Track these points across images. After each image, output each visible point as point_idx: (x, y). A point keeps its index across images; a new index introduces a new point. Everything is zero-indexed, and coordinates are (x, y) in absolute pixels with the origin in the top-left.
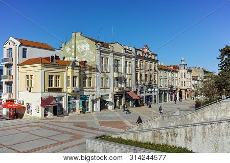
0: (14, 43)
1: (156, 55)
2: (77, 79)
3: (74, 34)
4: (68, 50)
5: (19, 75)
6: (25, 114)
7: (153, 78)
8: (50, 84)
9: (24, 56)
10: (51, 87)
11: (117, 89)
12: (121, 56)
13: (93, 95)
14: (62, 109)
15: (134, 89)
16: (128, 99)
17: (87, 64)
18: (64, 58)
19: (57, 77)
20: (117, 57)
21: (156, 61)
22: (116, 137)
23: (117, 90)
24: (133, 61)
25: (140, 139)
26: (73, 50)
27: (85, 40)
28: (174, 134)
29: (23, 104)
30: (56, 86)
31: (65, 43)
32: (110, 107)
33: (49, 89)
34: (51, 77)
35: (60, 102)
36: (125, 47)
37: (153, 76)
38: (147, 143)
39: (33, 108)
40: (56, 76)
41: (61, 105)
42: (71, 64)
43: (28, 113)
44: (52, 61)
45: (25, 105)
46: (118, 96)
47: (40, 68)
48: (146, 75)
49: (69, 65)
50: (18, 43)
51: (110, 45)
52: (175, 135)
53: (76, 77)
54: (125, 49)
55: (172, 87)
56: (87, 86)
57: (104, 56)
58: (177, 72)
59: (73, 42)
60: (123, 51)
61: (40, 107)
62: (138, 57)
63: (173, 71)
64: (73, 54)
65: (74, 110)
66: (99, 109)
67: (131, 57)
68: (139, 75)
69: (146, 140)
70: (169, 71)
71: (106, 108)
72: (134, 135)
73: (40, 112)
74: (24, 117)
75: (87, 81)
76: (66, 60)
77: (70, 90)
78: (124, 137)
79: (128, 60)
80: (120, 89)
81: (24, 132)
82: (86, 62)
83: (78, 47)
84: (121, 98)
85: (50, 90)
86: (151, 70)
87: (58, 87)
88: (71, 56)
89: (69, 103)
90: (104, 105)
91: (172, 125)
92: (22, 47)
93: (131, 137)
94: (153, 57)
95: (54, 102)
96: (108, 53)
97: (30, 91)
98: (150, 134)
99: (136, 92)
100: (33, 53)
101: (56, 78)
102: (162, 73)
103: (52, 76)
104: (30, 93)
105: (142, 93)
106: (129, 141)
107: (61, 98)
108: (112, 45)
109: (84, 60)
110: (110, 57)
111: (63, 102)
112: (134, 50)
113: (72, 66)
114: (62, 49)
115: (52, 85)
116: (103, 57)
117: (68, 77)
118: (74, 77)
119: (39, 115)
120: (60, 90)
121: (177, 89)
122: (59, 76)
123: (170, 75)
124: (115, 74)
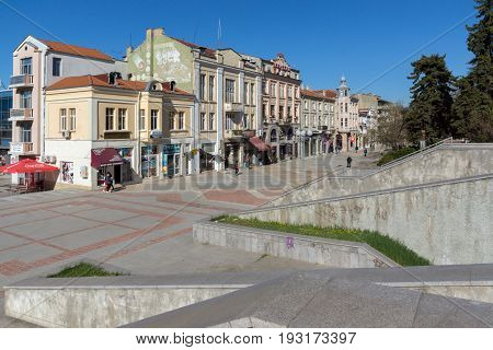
0: (36, 48)
1: (298, 72)
2: (159, 116)
3: (149, 32)
4: (138, 61)
5: (47, 108)
6: (58, 181)
7: (292, 114)
8: (108, 124)
9: (56, 72)
10: (109, 131)
11: (231, 132)
12: (237, 72)
13: (187, 145)
14: (130, 171)
15: (259, 133)
16: (250, 150)
17: (175, 87)
18: (130, 76)
19: (122, 111)
20: (229, 75)
21: (298, 83)
22: (248, 217)
23: (230, 135)
24: (257, 81)
25: (293, 220)
26: (149, 61)
27: (171, 44)
28: (356, 208)
29: (54, 163)
30: (120, 128)
31: (133, 49)
32: (218, 166)
33: (106, 134)
34: (109, 111)
35: (126, 158)
36: (244, 57)
37: (292, 109)
38: (306, 226)
39: (75, 169)
40: (120, 110)
41: (128, 163)
42: (147, 88)
43: (65, 179)
44: (112, 81)
45: (58, 165)
46: (231, 146)
47: (90, 94)
48: (281, 108)
49: (143, 90)
50: (43, 47)
51: (218, 52)
52: (358, 209)
53: (156, 111)
54: (244, 61)
55: (325, 128)
56: (175, 128)
57: (207, 72)
58: (333, 102)
59: (149, 47)
60: (240, 65)
61: (90, 168)
62: (267, 74)
63: (327, 101)
64: (148, 69)
65: (154, 172)
66: (198, 169)
67: (253, 76)
68: (267, 108)
69: (304, 221)
70: (320, 99)
71: (210, 167)
72: (282, 214)
73: (90, 176)
74: (56, 188)
75: (176, 117)
76: (133, 79)
77: (145, 136)
78: (262, 217)
79: (249, 80)
80: (235, 132)
81: (64, 215)
82: (173, 83)
83: (157, 56)
84: (236, 149)
85: (108, 136)
86: (290, 98)
87: (123, 130)
88: (144, 72)
89: (143, 160)
90: (206, 161)
91: (347, 193)
92: (52, 55)
93: (276, 217)
94: (292, 75)
95: (116, 158)
96: (215, 67)
97: (68, 138)
98: (311, 210)
99: (262, 138)
100: (72, 66)
101: (120, 114)
102: (307, 104)
103: (112, 110)
104: (68, 141)
105: (273, 140)
106: (273, 223)
107: (127, 151)
108: (221, 53)
109: (169, 80)
110: (218, 73)
111: (133, 158)
112: (259, 63)
113: (150, 90)
114: (126, 59)
115: (112, 127)
116: (204, 76)
117: (142, 111)
118: (153, 112)
119: (88, 183)
120: (126, 135)
121: (334, 131)
122: (124, 110)
123: (321, 107)
124: (226, 105)
